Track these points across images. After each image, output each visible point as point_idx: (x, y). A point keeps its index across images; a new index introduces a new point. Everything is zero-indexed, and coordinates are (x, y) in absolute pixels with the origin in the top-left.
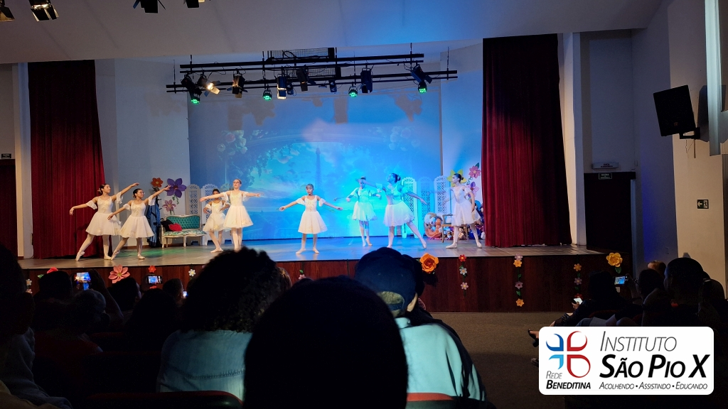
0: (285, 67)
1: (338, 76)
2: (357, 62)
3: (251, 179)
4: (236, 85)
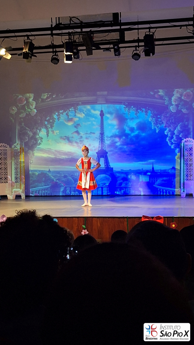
0: (72, 33)
1: (122, 40)
2: (140, 26)
3: (40, 139)
4: (26, 50)
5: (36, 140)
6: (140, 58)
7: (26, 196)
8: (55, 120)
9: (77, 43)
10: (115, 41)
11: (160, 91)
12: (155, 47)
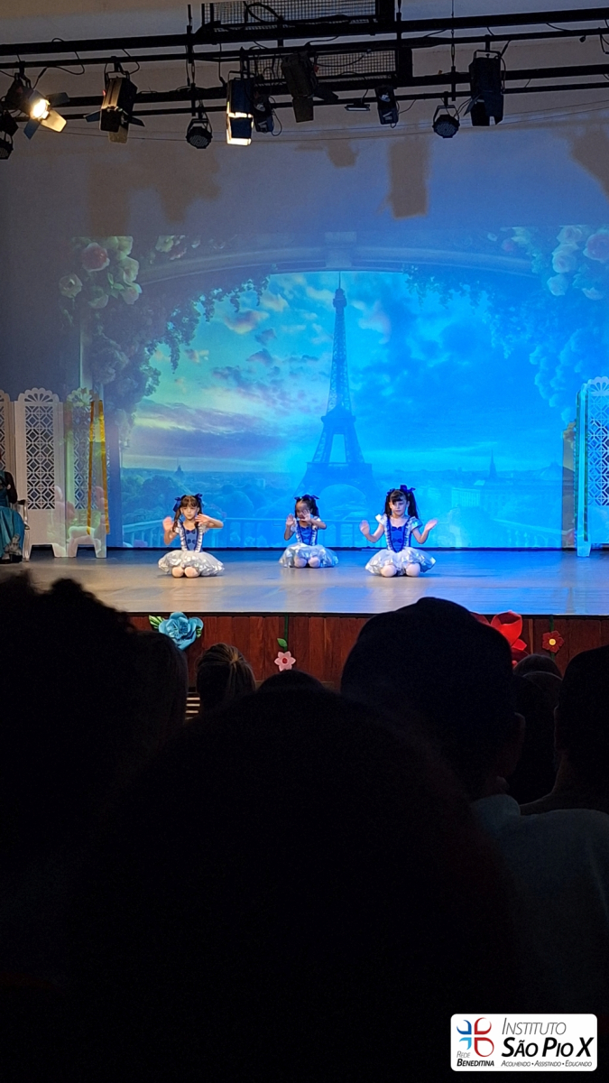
0: (251, 51)
1: (403, 75)
2: (459, 33)
3: (152, 376)
4: (112, 105)
5: (140, 378)
6: (457, 130)
7: (108, 549)
8: (199, 318)
9: (266, 84)
10: (381, 77)
11: (519, 230)
12: (503, 97)
